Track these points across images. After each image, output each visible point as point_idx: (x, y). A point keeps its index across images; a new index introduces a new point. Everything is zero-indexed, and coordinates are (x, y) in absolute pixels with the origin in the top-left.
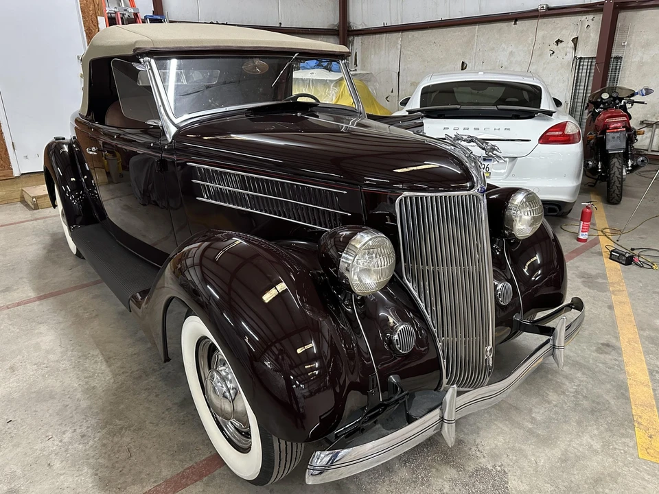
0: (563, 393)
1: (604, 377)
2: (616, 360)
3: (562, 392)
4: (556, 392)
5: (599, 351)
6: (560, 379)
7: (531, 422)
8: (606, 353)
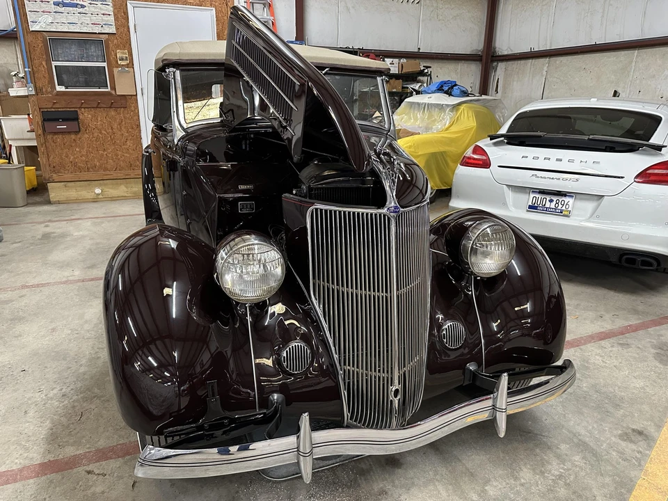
0: (542, 473)
1: (609, 468)
2: (639, 452)
3: (541, 471)
4: (534, 470)
5: (625, 437)
6: (550, 456)
7: (479, 495)
8: (632, 441)
